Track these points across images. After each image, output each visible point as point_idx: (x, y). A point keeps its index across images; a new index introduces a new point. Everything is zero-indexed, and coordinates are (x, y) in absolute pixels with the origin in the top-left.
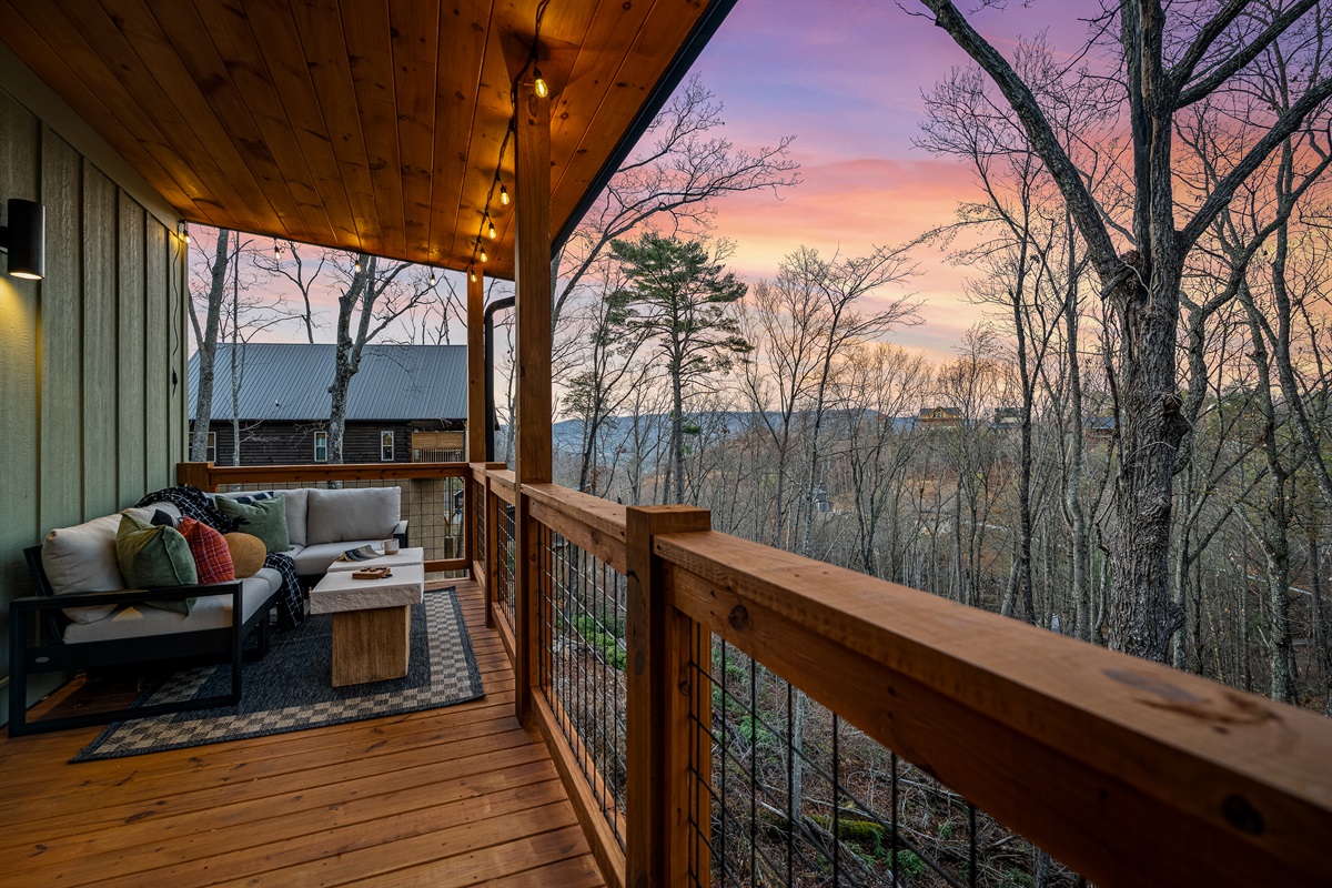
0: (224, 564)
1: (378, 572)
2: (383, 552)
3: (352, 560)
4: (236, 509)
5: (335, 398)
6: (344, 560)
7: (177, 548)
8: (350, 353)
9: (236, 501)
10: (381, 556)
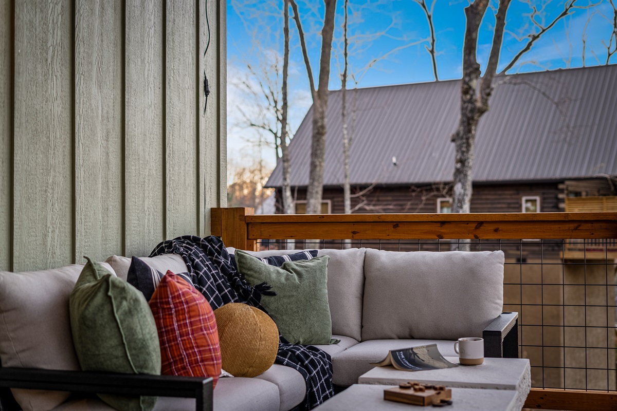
0: (204, 349)
1: (427, 394)
2: (456, 360)
3: (403, 367)
4: (259, 272)
5: (459, 149)
6: (390, 366)
7: (130, 313)
8: (476, 84)
9: (265, 262)
10: (451, 366)
